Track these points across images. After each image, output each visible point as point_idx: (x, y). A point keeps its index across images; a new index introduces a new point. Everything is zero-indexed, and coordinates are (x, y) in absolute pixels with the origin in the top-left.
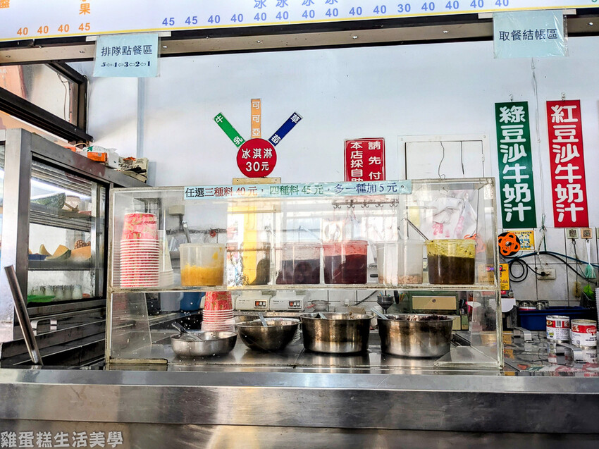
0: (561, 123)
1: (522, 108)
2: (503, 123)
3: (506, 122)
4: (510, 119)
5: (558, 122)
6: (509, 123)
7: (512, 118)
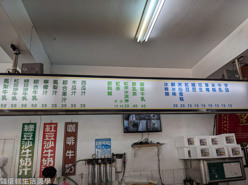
0: (48, 132)
1: (34, 125)
2: (25, 132)
3: (26, 131)
4: (28, 130)
5: (47, 131)
6: (28, 132)
7: (29, 129)
